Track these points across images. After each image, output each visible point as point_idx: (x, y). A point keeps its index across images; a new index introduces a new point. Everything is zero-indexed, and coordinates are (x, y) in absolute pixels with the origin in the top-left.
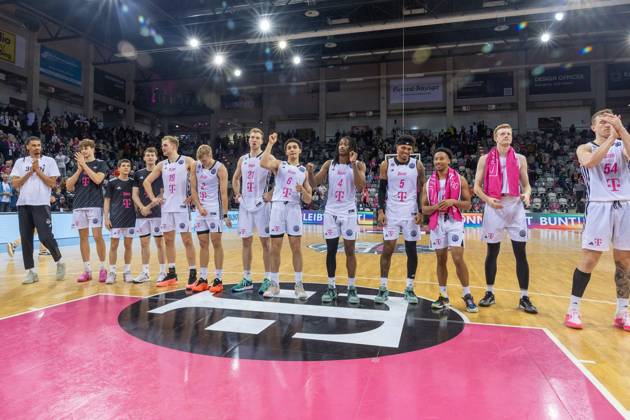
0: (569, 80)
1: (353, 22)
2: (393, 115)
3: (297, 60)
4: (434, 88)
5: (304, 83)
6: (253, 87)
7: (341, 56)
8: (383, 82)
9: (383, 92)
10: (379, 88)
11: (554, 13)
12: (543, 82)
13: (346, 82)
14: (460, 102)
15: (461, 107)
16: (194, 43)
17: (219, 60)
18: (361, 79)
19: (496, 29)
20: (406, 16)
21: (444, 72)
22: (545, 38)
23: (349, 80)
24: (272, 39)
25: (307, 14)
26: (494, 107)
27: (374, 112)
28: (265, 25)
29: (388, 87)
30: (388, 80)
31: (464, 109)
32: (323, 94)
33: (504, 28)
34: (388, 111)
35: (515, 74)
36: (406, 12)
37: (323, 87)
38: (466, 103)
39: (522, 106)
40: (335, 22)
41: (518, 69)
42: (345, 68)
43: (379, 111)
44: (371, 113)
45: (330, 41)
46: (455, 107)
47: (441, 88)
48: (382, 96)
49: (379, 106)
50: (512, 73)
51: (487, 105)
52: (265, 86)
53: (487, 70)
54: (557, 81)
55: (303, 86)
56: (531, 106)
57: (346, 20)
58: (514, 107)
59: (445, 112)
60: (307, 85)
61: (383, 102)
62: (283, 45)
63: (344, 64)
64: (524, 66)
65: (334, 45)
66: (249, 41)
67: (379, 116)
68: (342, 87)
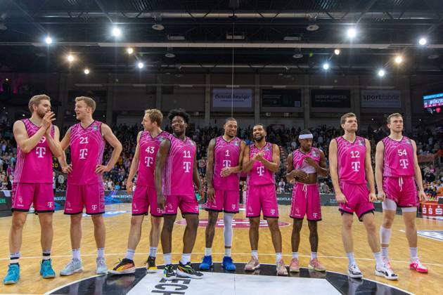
0: (337, 99)
1: (188, 40)
2: (214, 116)
3: (141, 65)
4: (245, 98)
5: (144, 85)
6: (100, 85)
7: (177, 66)
8: (208, 90)
9: (208, 98)
10: (204, 93)
11: (333, 49)
12: (321, 99)
13: (179, 87)
14: (265, 109)
15: (265, 113)
16: (49, 41)
17: (71, 58)
18: (191, 86)
19: (294, 56)
20: (228, 40)
21: (253, 86)
22: (326, 66)
23: (181, 86)
24: (122, 45)
25: (153, 27)
26: (287, 114)
27: (200, 112)
28: (116, 32)
29: (211, 94)
30: (212, 88)
31: (267, 114)
32: (159, 96)
33: (300, 56)
34: (211, 112)
35: (302, 92)
36: (229, 37)
37: (159, 90)
38: (269, 110)
39: (307, 115)
40: (172, 38)
41: (304, 88)
42: (180, 76)
43: (204, 112)
44: (197, 114)
45: (170, 52)
46: (261, 113)
47: (250, 98)
48: (206, 101)
49: (204, 108)
50: (300, 90)
51: (283, 113)
52: (109, 85)
53: (284, 86)
54: (329, 99)
55: (143, 88)
56: (313, 116)
57: (182, 38)
58: (301, 115)
59: (254, 116)
60: (147, 87)
61: (207, 106)
62: (130, 51)
63: (179, 72)
64: (308, 86)
65: (172, 56)
66: (101, 45)
67: (204, 116)
68: (175, 90)
